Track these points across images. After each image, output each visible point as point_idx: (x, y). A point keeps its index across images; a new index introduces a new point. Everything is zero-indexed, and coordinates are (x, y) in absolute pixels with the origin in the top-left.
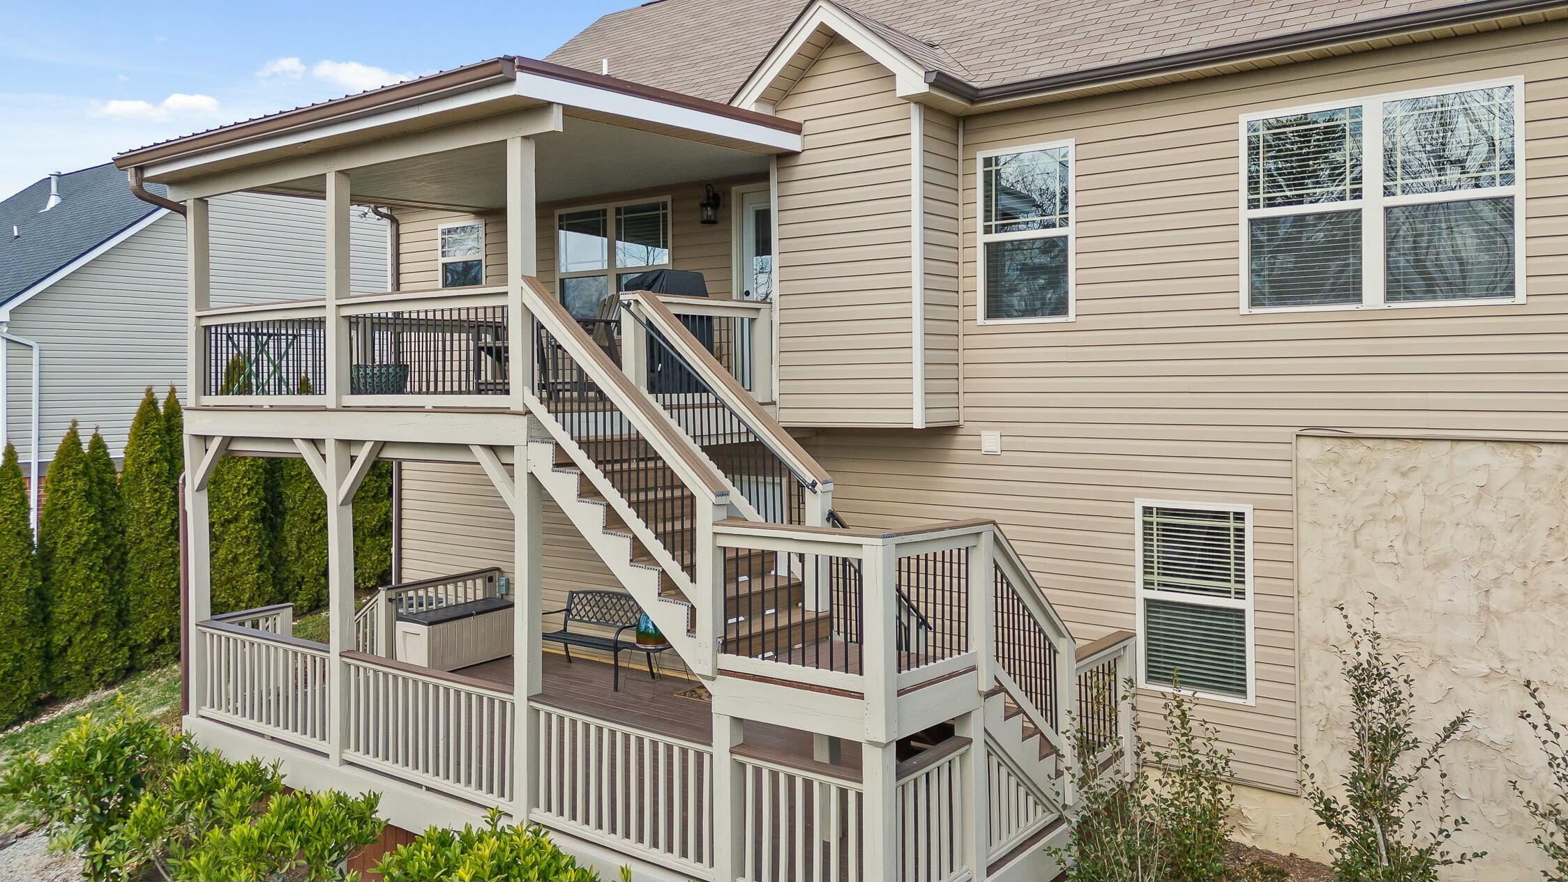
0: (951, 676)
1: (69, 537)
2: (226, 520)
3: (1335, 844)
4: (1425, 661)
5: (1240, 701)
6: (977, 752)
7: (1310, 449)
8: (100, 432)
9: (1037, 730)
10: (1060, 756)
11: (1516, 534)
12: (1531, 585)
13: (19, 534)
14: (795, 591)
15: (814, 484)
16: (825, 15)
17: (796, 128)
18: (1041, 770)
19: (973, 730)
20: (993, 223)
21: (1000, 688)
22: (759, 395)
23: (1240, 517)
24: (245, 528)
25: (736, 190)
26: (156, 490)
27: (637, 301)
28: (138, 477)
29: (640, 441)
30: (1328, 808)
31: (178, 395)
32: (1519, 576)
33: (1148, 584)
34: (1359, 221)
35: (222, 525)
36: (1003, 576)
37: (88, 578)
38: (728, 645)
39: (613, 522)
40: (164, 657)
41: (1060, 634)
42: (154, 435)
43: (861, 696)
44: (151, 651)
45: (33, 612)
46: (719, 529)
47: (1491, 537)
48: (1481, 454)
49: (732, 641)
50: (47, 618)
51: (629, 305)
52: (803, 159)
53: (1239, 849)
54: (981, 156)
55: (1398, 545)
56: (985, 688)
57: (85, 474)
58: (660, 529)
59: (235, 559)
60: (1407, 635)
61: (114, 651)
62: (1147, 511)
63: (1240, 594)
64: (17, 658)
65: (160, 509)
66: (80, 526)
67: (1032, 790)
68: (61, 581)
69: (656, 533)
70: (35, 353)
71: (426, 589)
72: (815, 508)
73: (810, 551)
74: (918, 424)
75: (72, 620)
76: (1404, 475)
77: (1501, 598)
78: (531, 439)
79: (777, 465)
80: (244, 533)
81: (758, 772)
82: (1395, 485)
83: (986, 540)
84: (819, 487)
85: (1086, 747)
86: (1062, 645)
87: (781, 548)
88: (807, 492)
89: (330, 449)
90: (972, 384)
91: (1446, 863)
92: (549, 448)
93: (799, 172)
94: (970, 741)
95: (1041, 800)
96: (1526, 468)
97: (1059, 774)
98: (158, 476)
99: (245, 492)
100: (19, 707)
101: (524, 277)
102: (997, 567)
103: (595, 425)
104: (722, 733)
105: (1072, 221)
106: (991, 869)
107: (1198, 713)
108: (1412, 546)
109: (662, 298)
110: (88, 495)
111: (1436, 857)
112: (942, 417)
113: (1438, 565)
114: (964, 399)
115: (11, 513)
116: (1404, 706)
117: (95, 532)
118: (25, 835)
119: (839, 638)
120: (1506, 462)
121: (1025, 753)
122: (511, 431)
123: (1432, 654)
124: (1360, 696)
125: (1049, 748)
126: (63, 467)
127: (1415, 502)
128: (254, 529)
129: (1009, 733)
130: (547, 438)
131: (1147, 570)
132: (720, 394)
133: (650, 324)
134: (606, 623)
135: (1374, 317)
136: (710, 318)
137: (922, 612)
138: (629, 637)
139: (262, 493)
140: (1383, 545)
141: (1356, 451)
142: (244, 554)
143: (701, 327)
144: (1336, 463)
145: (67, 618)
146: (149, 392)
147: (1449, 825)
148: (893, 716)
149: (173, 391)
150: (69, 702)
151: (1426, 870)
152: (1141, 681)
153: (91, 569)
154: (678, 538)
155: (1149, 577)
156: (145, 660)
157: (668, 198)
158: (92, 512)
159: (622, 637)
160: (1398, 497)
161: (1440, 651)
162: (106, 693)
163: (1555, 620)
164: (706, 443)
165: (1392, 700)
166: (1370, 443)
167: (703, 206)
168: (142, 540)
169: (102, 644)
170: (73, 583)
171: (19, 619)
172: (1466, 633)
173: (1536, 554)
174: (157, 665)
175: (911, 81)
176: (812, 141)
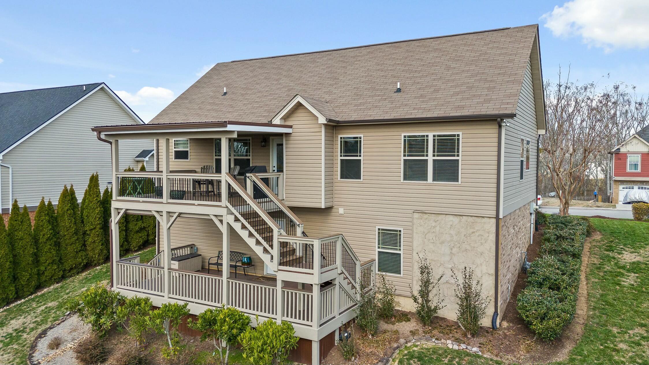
0: (332, 270)
1: (44, 235)
2: (91, 229)
3: (417, 306)
4: (439, 265)
5: (399, 276)
6: (337, 287)
7: (416, 215)
8: (51, 200)
9: (351, 283)
10: (356, 289)
11: (458, 236)
12: (460, 247)
13: (29, 234)
14: (294, 251)
15: (299, 225)
16: (299, 99)
17: (291, 127)
18: (352, 292)
19: (337, 282)
20: (343, 154)
21: (343, 273)
22: (280, 198)
23: (400, 231)
24: (97, 231)
25: (271, 138)
26: (69, 219)
27: (251, 176)
28: (63, 215)
29: (256, 213)
30: (415, 298)
31: (74, 187)
32: (458, 245)
33: (379, 247)
34: (427, 162)
35: (90, 230)
36: (344, 247)
37: (50, 248)
38: (280, 264)
39: (251, 235)
40: (73, 273)
41: (357, 260)
42: (68, 201)
43: (313, 274)
44: (69, 272)
45: (34, 260)
46: (279, 237)
47: (453, 237)
48: (451, 218)
49: (282, 263)
50: (38, 261)
51: (249, 177)
52: (292, 135)
53: (398, 311)
54: (340, 136)
55: (434, 238)
56: (339, 272)
57: (48, 214)
58: (263, 236)
59: (94, 242)
60: (435, 259)
61: (59, 272)
62: (379, 229)
63: (400, 250)
64: (30, 275)
65: (71, 225)
66: (47, 231)
67: (349, 296)
68: (41, 249)
69: (262, 238)
70: (10, 170)
71: (174, 251)
72: (299, 231)
73: (298, 242)
74: (323, 207)
75: (46, 262)
76: (435, 222)
77: (455, 250)
78: (228, 214)
79: (285, 216)
80: (97, 233)
81: (288, 292)
82: (434, 224)
83: (340, 239)
84: (300, 226)
85: (363, 287)
86: (358, 263)
87: (291, 241)
88: (297, 227)
89: (164, 214)
90: (336, 196)
91: (440, 309)
92: (233, 216)
93: (292, 138)
94: (336, 285)
95: (352, 299)
96: (460, 221)
97: (356, 293)
98: (70, 215)
99: (98, 219)
100: (32, 290)
101: (226, 173)
102: (342, 245)
103: (244, 209)
104: (279, 284)
105: (362, 156)
106: (340, 314)
107: (387, 278)
108: (437, 239)
109: (257, 175)
110: (49, 221)
111: (438, 308)
112: (329, 205)
113: (442, 243)
114: (335, 199)
115: (27, 228)
116: (431, 275)
117: (52, 233)
118: (59, 324)
119: (304, 262)
120: (456, 220)
121: (348, 288)
122: (223, 212)
123: (440, 263)
124: (422, 273)
125: (353, 287)
126: (41, 212)
127: (438, 228)
128: (100, 232)
129: (345, 283)
130: (232, 214)
131: (379, 244)
132: (272, 199)
133: (254, 181)
134: (233, 260)
135: (430, 185)
136: (268, 178)
137: (324, 256)
138: (239, 264)
139: (103, 220)
140: (431, 238)
141: (426, 216)
142: (97, 240)
143: (266, 181)
144: (421, 219)
145: (44, 262)
146: (65, 187)
147: (440, 301)
148: (320, 278)
149: (72, 186)
150: (45, 288)
151: (435, 311)
152: (377, 272)
153: (50, 245)
154: (268, 238)
155: (379, 246)
156: (67, 275)
157: (250, 138)
158: (50, 227)
159: (237, 264)
160: (435, 227)
161: (442, 263)
162: (57, 285)
163: (465, 255)
164: (268, 212)
165: (428, 273)
166: (429, 214)
167: (262, 142)
168: (65, 235)
169: (55, 270)
170: (45, 250)
171: (30, 262)
172: (447, 258)
173: (461, 240)
174: (71, 276)
175: (322, 120)
176: (295, 130)
